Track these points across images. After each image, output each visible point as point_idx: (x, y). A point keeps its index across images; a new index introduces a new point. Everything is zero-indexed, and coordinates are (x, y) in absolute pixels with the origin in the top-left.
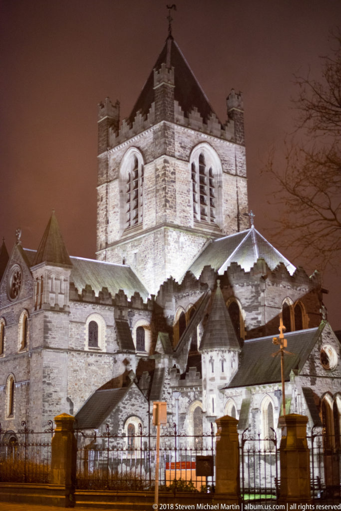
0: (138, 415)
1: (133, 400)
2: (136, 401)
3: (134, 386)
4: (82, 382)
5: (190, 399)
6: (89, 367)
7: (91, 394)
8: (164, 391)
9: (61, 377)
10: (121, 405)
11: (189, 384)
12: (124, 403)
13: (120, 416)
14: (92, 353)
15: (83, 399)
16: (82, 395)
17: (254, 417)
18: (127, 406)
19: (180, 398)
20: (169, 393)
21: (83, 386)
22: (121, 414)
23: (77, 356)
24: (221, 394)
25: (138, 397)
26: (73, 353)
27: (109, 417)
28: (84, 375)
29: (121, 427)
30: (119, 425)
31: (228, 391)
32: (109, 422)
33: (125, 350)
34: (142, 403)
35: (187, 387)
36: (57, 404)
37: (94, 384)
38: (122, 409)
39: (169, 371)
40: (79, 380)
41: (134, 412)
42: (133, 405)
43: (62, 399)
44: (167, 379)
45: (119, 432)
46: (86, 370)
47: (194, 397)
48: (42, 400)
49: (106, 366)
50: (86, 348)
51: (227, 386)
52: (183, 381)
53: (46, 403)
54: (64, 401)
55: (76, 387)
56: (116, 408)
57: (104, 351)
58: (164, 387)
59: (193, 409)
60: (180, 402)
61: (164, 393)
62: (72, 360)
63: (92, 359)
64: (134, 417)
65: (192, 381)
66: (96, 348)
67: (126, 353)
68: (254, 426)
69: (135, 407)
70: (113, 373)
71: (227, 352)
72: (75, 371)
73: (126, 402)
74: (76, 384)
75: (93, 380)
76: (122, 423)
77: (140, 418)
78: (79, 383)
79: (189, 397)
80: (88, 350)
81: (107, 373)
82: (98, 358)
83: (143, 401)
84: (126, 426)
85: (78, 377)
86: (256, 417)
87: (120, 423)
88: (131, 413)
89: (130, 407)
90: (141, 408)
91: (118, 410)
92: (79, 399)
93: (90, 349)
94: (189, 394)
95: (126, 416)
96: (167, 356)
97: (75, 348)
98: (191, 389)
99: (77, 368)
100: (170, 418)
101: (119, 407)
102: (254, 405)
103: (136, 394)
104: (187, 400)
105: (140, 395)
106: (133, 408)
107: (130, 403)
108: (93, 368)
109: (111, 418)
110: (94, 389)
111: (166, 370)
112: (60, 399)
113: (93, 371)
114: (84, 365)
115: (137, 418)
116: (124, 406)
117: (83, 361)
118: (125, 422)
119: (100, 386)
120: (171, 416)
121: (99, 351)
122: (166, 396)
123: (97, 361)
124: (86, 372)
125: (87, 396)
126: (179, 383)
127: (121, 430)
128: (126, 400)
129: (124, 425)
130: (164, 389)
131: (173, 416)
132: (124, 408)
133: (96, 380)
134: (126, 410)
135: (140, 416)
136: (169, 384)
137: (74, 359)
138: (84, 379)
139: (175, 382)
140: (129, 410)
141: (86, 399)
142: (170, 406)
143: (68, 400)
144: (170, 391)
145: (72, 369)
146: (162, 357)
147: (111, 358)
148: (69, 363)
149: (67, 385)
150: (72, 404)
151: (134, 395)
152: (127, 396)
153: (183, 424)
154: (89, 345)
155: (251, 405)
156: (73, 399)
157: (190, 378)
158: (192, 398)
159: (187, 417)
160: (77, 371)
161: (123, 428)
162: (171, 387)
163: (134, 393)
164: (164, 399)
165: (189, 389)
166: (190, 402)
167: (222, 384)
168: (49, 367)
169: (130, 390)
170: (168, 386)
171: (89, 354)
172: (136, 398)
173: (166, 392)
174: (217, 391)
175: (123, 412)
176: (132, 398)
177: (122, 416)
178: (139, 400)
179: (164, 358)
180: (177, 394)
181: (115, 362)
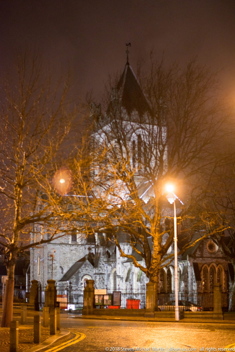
0: (89, 274)
1: (87, 267)
2: (88, 268)
3: (87, 261)
4: (68, 258)
5: (112, 267)
6: (72, 252)
7: (73, 264)
8: (100, 263)
9: (57, 257)
10: (80, 270)
11: (111, 260)
12: (82, 269)
13: (80, 275)
14: (73, 245)
15: (68, 267)
16: (68, 265)
17: (132, 276)
18: (83, 270)
19: (108, 267)
20: (103, 264)
21: (68, 261)
22: (80, 274)
23: (65, 246)
24: (122, 265)
25: (89, 266)
26: (63, 245)
27: (74, 275)
28: (69, 255)
29: (80, 280)
30: (79, 279)
31: (125, 264)
32: (74, 278)
33: (89, 243)
34: (92, 269)
35: (111, 261)
36: (55, 269)
37: (74, 260)
38: (81, 272)
39: (103, 254)
40: (66, 258)
41: (87, 273)
42: (87, 270)
43: (58, 267)
44: (102, 258)
45: (79, 282)
46: (70, 253)
47: (114, 266)
48: (47, 268)
49: (81, 251)
50: (70, 243)
51: (125, 261)
52: (109, 258)
53: (49, 269)
54: (58, 268)
55: (65, 261)
56: (78, 271)
57: (80, 243)
58: (100, 261)
59: (113, 272)
60: (108, 268)
61: (100, 264)
62: (62, 249)
63: (73, 248)
64: (87, 276)
65: (113, 259)
66: (75, 242)
67: (89, 244)
68: (132, 280)
69: (88, 271)
70: (84, 254)
71: (126, 245)
72: (64, 254)
73: (83, 269)
74: (65, 260)
75: (74, 257)
76: (81, 278)
77: (91, 276)
78: (66, 259)
79: (111, 266)
80: (71, 244)
81: (81, 254)
82: (76, 247)
83: (92, 268)
84: (83, 280)
85: (66, 257)
86: (133, 276)
87: (79, 278)
88: (85, 274)
89: (85, 271)
90: (91, 271)
91: (79, 272)
92: (66, 267)
93: (72, 243)
94: (112, 265)
95: (83, 275)
96: (102, 247)
97: (64, 243)
98: (112, 262)
99: (65, 252)
100: (103, 276)
101: (79, 271)
102: (132, 271)
103: (88, 265)
104: (111, 267)
105: (90, 265)
106: (86, 271)
107: (85, 269)
108: (74, 252)
109: (75, 276)
110: (74, 262)
111: (102, 253)
112: (56, 267)
113: (74, 254)
114: (69, 251)
115: (89, 276)
116: (82, 270)
117: (68, 249)
118: (82, 278)
119: (78, 260)
120: (104, 275)
121: (77, 244)
122: (101, 265)
123: (76, 249)
124: (70, 254)
125: (71, 265)
126: (107, 260)
127: (80, 281)
128: (83, 267)
129: (82, 279)
130: (100, 262)
131: (105, 275)
132: (82, 271)
133: (75, 257)
134: (83, 272)
135: (91, 275)
136: (103, 260)
137: (64, 248)
138: (69, 257)
139: (105, 259)
140: (85, 272)
141: (70, 267)
142: (104, 270)
143: (61, 267)
144: (104, 263)
145: (63, 253)
146: (100, 247)
147: (83, 247)
148: (61, 250)
149: (60, 260)
150: (62, 269)
151: (87, 265)
152: (83, 266)
153: (109, 279)
154: (72, 241)
155: (131, 271)
156: (63, 267)
157: (112, 257)
158: (113, 267)
159: (111, 275)
160: (65, 253)
161: (82, 280)
162: (104, 262)
163: (87, 264)
164: (100, 267)
165: (112, 263)
166: (112, 269)
167: (123, 261)
168: (51, 252)
169: (85, 263)
170: (102, 261)
171: (72, 245)
172: (88, 267)
173: (101, 264)
174: (121, 264)
175: (82, 273)
176: (86, 266)
177: (81, 275)
178: (90, 268)
179: (101, 248)
180: (107, 264)
181: (85, 249)
